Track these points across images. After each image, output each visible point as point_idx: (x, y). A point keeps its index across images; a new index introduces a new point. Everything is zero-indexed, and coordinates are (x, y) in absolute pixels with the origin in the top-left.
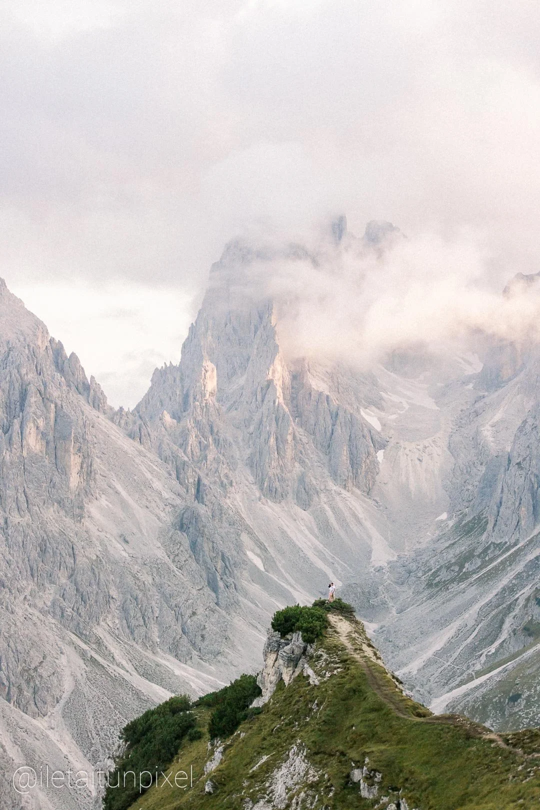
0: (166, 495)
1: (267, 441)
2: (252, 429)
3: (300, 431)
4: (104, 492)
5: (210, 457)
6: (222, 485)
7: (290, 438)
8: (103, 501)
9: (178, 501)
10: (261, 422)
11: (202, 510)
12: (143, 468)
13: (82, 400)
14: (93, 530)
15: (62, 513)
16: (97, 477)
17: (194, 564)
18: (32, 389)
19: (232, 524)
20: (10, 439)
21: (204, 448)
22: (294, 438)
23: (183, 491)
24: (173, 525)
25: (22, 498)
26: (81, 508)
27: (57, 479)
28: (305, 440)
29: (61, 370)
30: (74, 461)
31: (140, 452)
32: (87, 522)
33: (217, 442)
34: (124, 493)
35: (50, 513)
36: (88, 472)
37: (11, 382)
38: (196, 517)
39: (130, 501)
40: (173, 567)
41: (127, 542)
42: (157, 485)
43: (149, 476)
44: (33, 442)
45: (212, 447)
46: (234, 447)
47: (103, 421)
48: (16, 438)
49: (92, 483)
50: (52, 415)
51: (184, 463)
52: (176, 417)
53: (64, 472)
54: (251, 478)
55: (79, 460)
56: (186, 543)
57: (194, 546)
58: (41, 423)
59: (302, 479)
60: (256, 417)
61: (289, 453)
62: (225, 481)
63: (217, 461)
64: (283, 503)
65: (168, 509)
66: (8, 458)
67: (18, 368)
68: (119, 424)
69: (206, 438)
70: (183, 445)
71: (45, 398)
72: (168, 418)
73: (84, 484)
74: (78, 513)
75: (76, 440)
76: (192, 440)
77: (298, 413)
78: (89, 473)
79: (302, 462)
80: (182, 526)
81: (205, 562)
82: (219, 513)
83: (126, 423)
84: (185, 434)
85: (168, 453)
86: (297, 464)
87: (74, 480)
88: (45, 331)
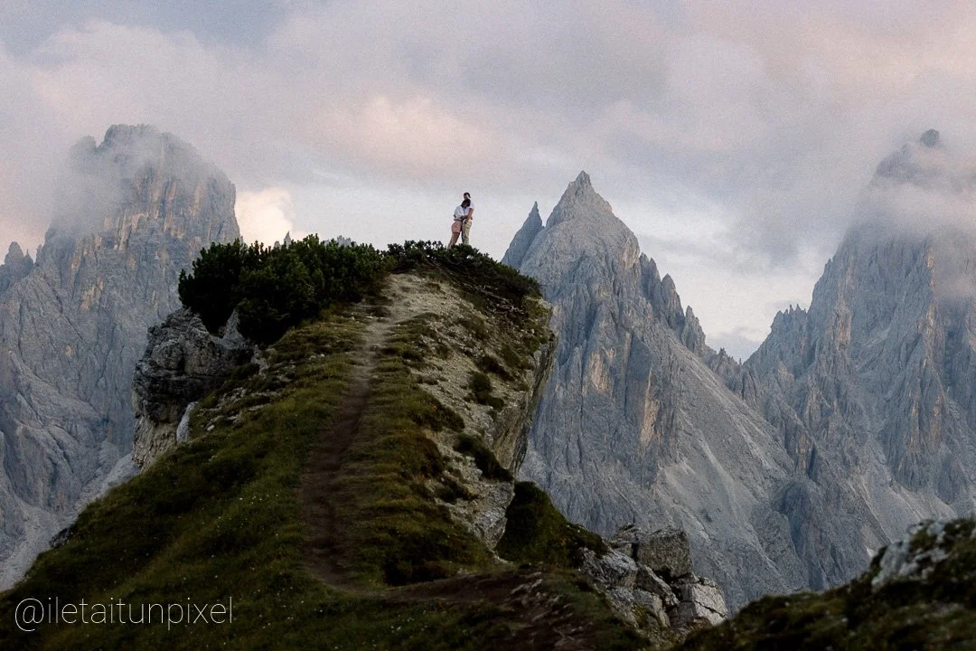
0: (768, 465)
1: (907, 411)
2: (890, 394)
3: (952, 405)
4: (685, 452)
5: (832, 425)
6: (845, 463)
7: (936, 410)
8: (684, 466)
9: (783, 475)
10: (902, 387)
11: (812, 487)
12: (742, 429)
13: (672, 335)
14: (666, 499)
15: (626, 474)
16: (680, 433)
17: (794, 557)
18: (603, 309)
19: (851, 512)
20: (567, 371)
21: (826, 413)
22: (943, 410)
23: (790, 462)
24: (773, 505)
25: (574, 451)
26: (653, 470)
27: (623, 430)
28: (956, 415)
29: (650, 295)
30: (650, 408)
31: (740, 408)
32: (659, 490)
33: (843, 407)
34: (712, 458)
35: (610, 473)
36: (666, 426)
37: (578, 301)
38: (802, 496)
39: (720, 468)
40: (765, 557)
41: (709, 520)
42: (757, 451)
43: (749, 439)
44: (597, 379)
45: (837, 413)
46: (865, 416)
47: (696, 363)
48: (574, 371)
49: (672, 440)
50: (626, 347)
51: (797, 427)
52: (797, 373)
53: (635, 422)
54: (883, 457)
55: (655, 409)
56: (786, 528)
57: (796, 534)
58: (611, 355)
59: (946, 464)
60: (898, 379)
61: (934, 430)
62: (849, 457)
63: (841, 430)
64: (920, 493)
65: (768, 483)
66: (561, 396)
67: (589, 283)
68: (717, 371)
69: (830, 401)
70: (800, 408)
71: (620, 325)
72: (784, 373)
73: (661, 441)
74: (647, 476)
75: (654, 380)
76: (812, 401)
77: (951, 380)
78: (669, 428)
79: (950, 443)
80: (783, 506)
81: (809, 556)
82: (835, 496)
83: (727, 371)
84: (803, 393)
85: (777, 413)
86: (943, 445)
87: (646, 433)
88: (634, 243)
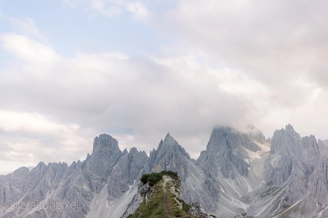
0: (203, 177)
2: (221, 163)
4: (190, 176)
5: (212, 169)
6: (215, 175)
8: (190, 178)
9: (205, 178)
11: (210, 179)
12: (198, 171)
13: (185, 157)
14: (187, 184)
16: (188, 173)
17: (209, 191)
18: (174, 154)
19: (217, 183)
23: (206, 176)
24: (204, 183)
26: (185, 179)
28: (232, 165)
29: (181, 151)
31: (197, 167)
32: (186, 182)
33: (214, 166)
34: (194, 176)
36: (186, 172)
37: (170, 153)
38: (209, 181)
39: (195, 178)
40: (204, 192)
41: (194, 186)
42: (201, 174)
43: (199, 173)
46: (217, 167)
47: (189, 161)
50: (178, 160)
51: (206, 170)
52: (205, 161)
54: (221, 173)
55: (184, 169)
56: (207, 187)
57: (209, 187)
58: (176, 161)
60: (222, 161)
62: (216, 174)
63: (214, 170)
64: (228, 178)
65: (203, 180)
69: (211, 165)
70: (207, 167)
71: (177, 156)
72: (203, 161)
73: (185, 174)
75: (183, 165)
76: (208, 165)
77: (231, 160)
80: (206, 183)
81: (211, 191)
82: (214, 181)
83: (194, 162)
85: (203, 168)
86: (231, 170)
87: (183, 173)
88: (177, 143)
